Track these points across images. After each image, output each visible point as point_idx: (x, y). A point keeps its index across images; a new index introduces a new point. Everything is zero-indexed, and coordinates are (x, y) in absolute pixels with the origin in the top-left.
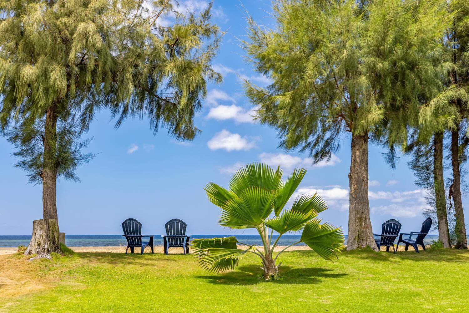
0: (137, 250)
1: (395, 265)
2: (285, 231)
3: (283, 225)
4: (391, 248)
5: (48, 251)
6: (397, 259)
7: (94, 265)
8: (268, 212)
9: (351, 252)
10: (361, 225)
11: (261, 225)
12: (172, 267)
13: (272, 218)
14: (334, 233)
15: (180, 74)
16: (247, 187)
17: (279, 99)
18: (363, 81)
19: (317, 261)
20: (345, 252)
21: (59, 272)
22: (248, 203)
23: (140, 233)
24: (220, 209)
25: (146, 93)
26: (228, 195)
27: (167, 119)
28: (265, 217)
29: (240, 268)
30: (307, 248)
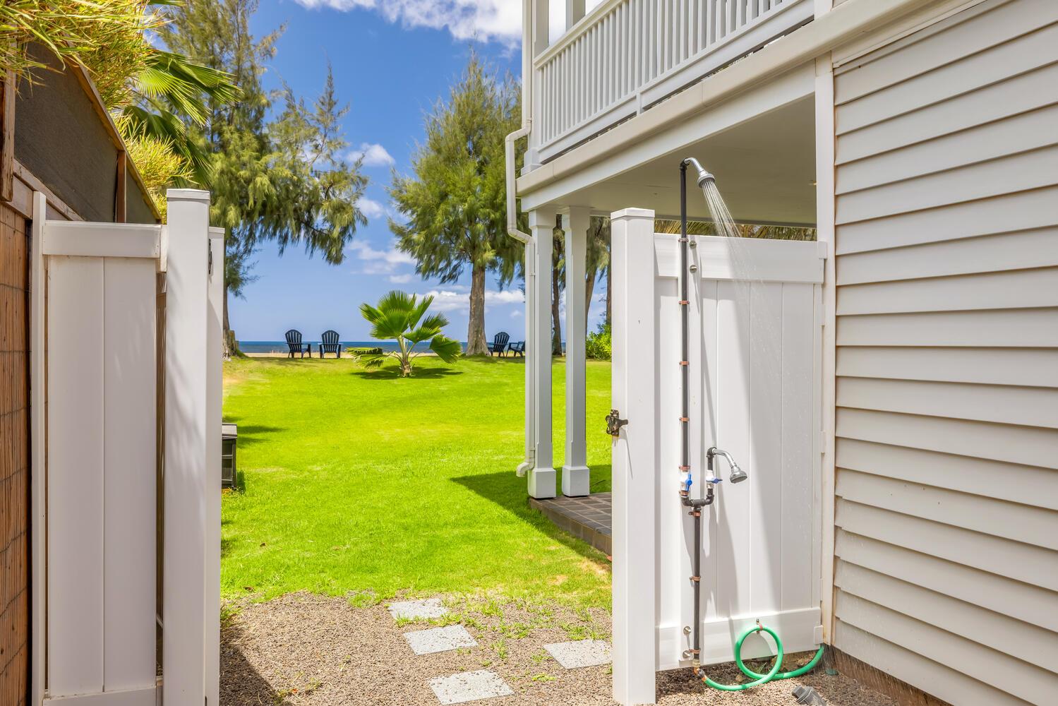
0: (297, 355)
1: (501, 366)
2: (418, 341)
3: (416, 338)
4: (502, 355)
5: (229, 356)
6: (503, 362)
7: (267, 365)
8: (405, 328)
9: (470, 357)
10: (477, 336)
11: (400, 337)
12: (330, 367)
13: (408, 332)
14: (455, 343)
15: (334, 213)
16: (390, 308)
17: (415, 237)
18: (480, 226)
19: (441, 364)
20: (463, 356)
21: (243, 371)
22: (391, 320)
23: (301, 341)
24: (371, 323)
25: (302, 225)
26: (377, 313)
27: (322, 246)
28: (403, 331)
29: (385, 368)
30: (435, 354)
